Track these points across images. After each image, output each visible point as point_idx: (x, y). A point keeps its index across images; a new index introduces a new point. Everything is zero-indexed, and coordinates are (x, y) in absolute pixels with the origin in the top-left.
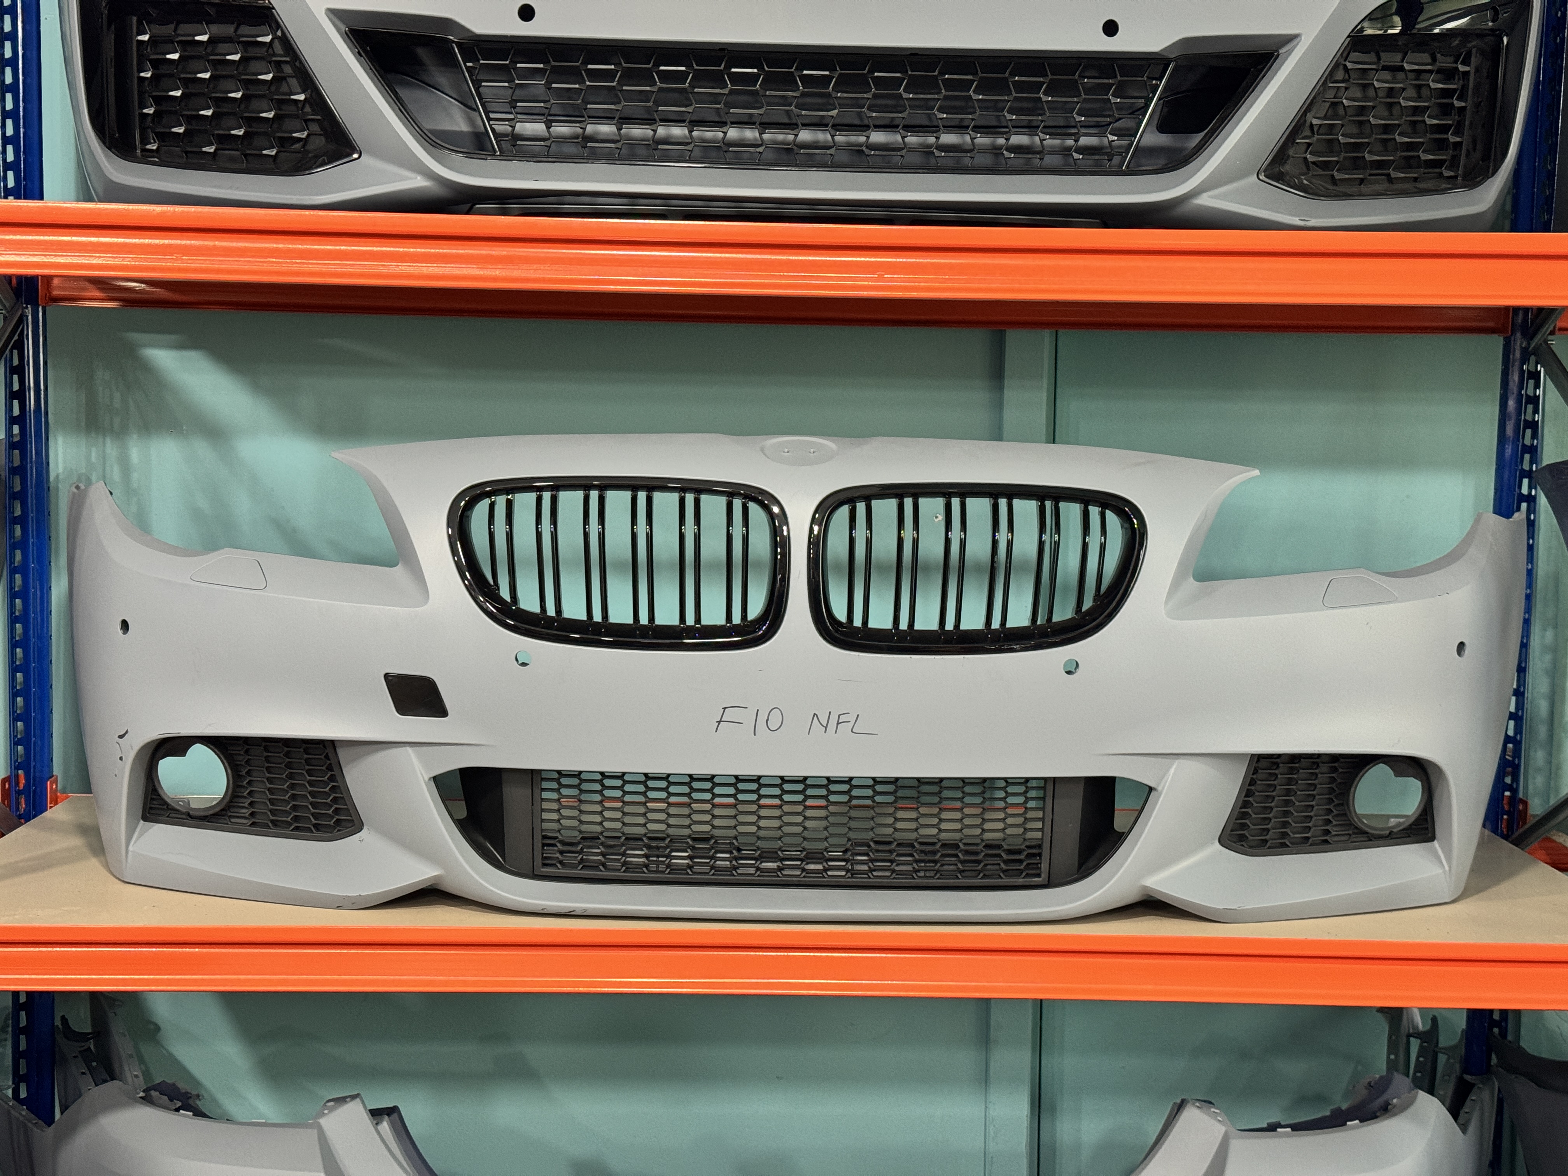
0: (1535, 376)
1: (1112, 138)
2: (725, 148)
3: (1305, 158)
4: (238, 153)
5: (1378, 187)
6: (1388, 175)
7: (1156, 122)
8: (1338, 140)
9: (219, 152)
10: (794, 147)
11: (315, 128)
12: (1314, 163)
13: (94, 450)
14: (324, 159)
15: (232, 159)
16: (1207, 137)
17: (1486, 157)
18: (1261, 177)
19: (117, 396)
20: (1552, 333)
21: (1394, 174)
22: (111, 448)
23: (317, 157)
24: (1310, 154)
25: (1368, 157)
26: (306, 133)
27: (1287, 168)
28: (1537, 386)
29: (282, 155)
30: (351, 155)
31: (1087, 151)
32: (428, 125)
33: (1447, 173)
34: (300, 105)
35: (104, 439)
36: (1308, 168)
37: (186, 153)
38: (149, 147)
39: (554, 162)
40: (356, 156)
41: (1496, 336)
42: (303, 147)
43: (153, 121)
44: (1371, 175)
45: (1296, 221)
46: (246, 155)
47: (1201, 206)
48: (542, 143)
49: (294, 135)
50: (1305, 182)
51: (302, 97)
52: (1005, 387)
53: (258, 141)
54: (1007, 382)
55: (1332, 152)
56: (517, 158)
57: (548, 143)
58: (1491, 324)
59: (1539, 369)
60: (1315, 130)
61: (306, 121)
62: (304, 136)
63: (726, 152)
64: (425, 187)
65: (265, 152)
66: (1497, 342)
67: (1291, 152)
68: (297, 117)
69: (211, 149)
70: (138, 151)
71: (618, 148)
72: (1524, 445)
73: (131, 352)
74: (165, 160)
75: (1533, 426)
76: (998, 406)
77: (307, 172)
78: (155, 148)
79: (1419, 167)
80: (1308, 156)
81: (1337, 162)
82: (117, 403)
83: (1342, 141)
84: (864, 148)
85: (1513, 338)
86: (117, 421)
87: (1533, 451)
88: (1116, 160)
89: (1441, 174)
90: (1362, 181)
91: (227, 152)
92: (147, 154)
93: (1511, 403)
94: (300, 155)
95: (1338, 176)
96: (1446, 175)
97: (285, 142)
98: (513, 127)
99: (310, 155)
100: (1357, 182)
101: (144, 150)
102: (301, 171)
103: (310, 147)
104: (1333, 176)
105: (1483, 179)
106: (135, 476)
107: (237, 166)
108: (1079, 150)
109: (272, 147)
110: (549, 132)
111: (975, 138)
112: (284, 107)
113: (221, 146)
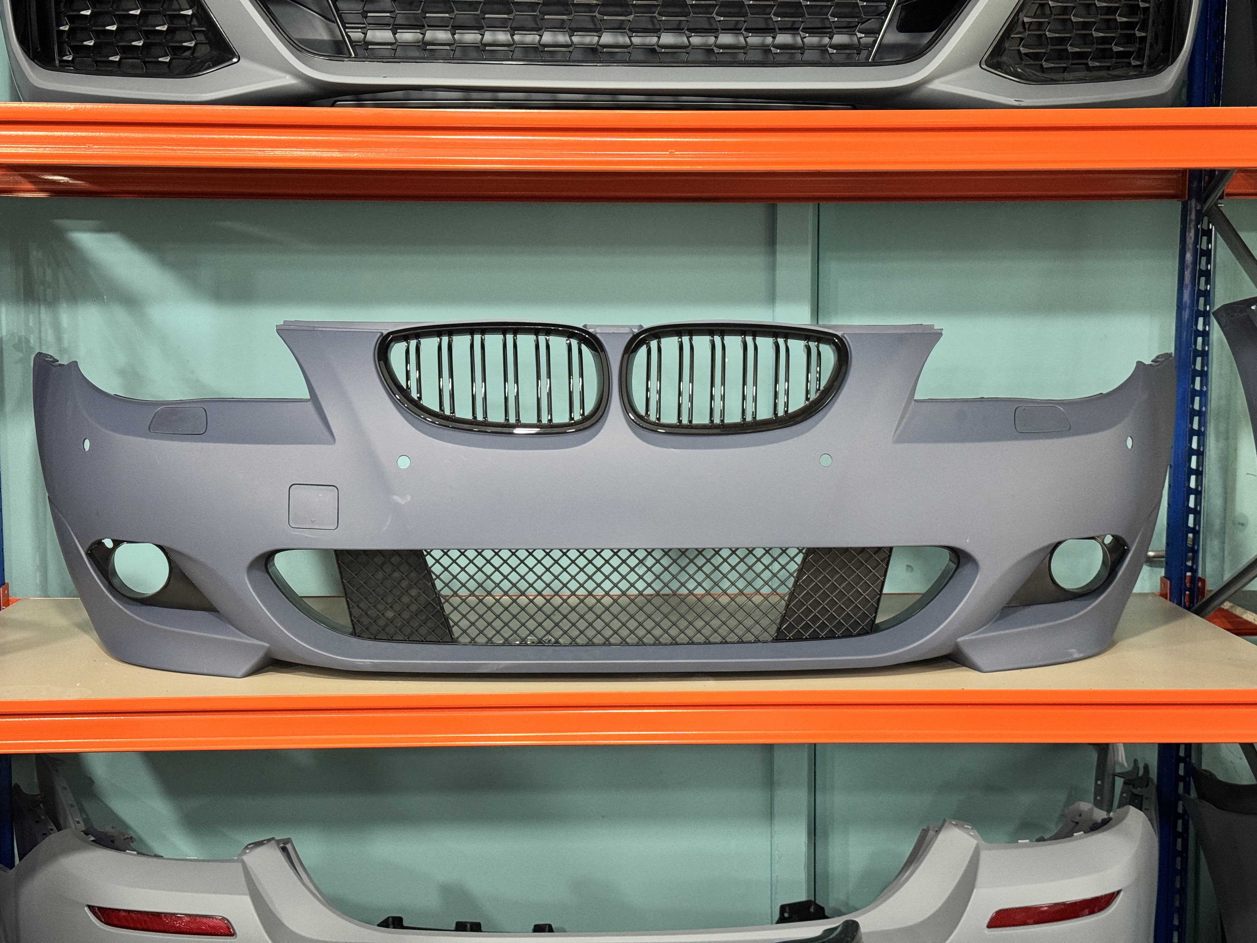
0: (1208, 233)
1: (859, 35)
2: (541, 49)
3: (1019, 50)
4: (139, 61)
5: (1077, 74)
6: (1087, 64)
7: (896, 24)
8: (1046, 34)
9: (123, 60)
10: (598, 47)
11: (201, 38)
12: (1025, 54)
13: (31, 317)
14: (209, 64)
15: (133, 66)
16: (938, 34)
17: (1166, 49)
18: (983, 66)
19: (49, 272)
20: (1221, 197)
21: (1091, 64)
22: (45, 315)
23: (203, 62)
24: (1023, 46)
25: (1070, 49)
26: (194, 42)
27: (1004, 59)
28: (1209, 241)
29: (174, 61)
30: (232, 59)
31: (840, 47)
32: (295, 36)
33: (1134, 63)
34: (188, 19)
35: (39, 308)
36: (1021, 59)
37: (96, 62)
38: (65, 58)
39: (399, 62)
40: (235, 60)
41: (1175, 201)
42: (193, 53)
43: (68, 37)
44: (1072, 64)
45: (1011, 101)
46: (145, 63)
47: (933, 90)
48: (389, 47)
49: (184, 44)
50: (1019, 70)
51: (189, 12)
52: (778, 251)
53: (155, 51)
54: (778, 248)
55: (1041, 45)
56: (369, 60)
57: (394, 47)
58: (1171, 192)
59: (1211, 227)
60: (1027, 27)
61: (194, 32)
62: (192, 45)
63: (542, 51)
64: (292, 85)
65: (160, 59)
66: (1177, 205)
67: (1007, 45)
68: (185, 29)
69: (116, 58)
70: (57, 62)
71: (452, 50)
72: (1199, 290)
73: (59, 235)
74: (77, 67)
75: (1207, 274)
76: (772, 267)
77: (195, 74)
78: (70, 59)
79: (1112, 58)
80: (1021, 49)
81: (1045, 53)
82: (49, 277)
83: (1048, 36)
84: (656, 47)
85: (1189, 202)
86: (49, 291)
87: (1206, 295)
88: (864, 53)
89: (1130, 63)
90: (1065, 69)
91: (130, 60)
92: (64, 64)
93: (1189, 257)
94: (190, 61)
95: (1046, 65)
96: (1133, 64)
97: (177, 51)
98: (365, 34)
99: (198, 60)
100: (1062, 70)
101: (62, 61)
102: (190, 74)
103: (198, 54)
104: (1042, 65)
105: (1163, 67)
106: (66, 337)
107: (138, 72)
108: (833, 47)
109: (166, 55)
110: (395, 38)
111: (747, 37)
112: (175, 22)
113: (125, 56)
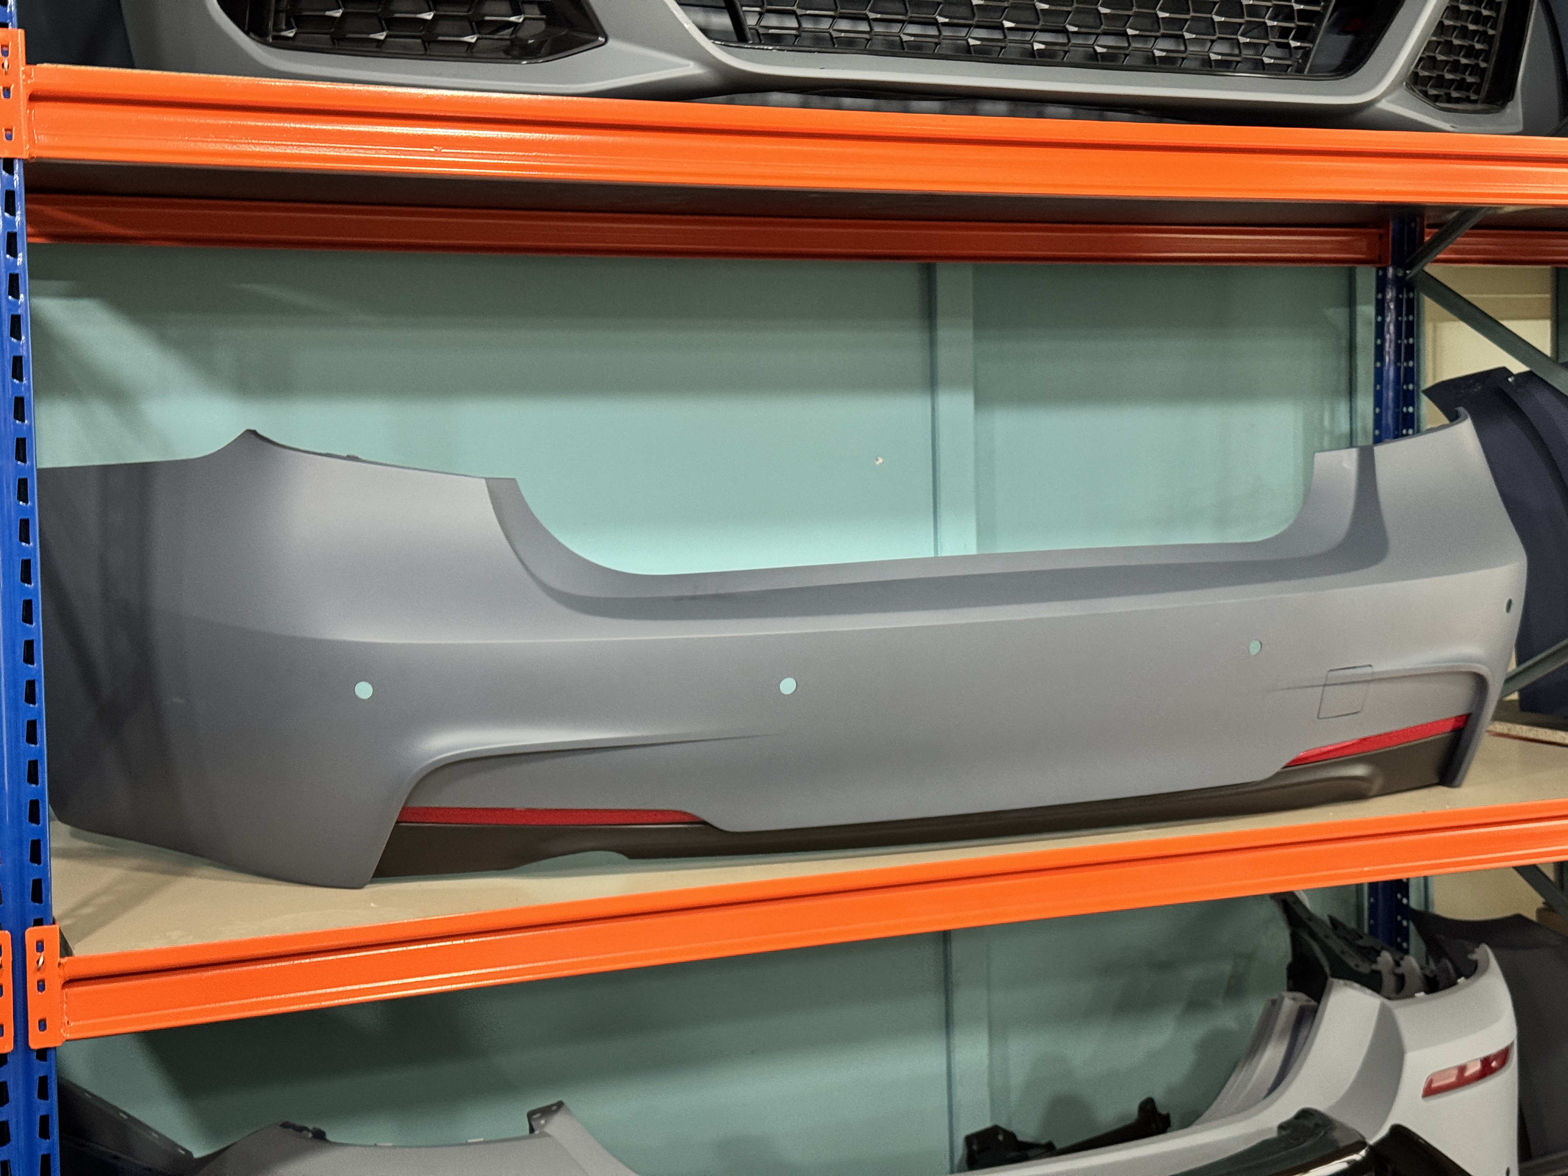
4: (419, 41)
9: (389, 39)
11: (534, 11)
25: (1446, 76)
26: (521, 17)
30: (592, 41)
33: (1473, 97)
40: (602, 39)
41: (1364, 267)
42: (515, 32)
46: (430, 43)
47: (1380, 110)
48: (792, 33)
49: (505, 19)
53: (452, 27)
57: (798, 33)
58: (1361, 256)
62: (519, 21)
64: (700, 75)
65: (462, 39)
69: (381, 36)
71: (871, 40)
78: (291, 35)
79: (1464, 88)
83: (1437, 58)
91: (402, 40)
92: (289, 41)
97: (493, 27)
98: (762, 15)
109: (472, 33)
113: (392, 33)
